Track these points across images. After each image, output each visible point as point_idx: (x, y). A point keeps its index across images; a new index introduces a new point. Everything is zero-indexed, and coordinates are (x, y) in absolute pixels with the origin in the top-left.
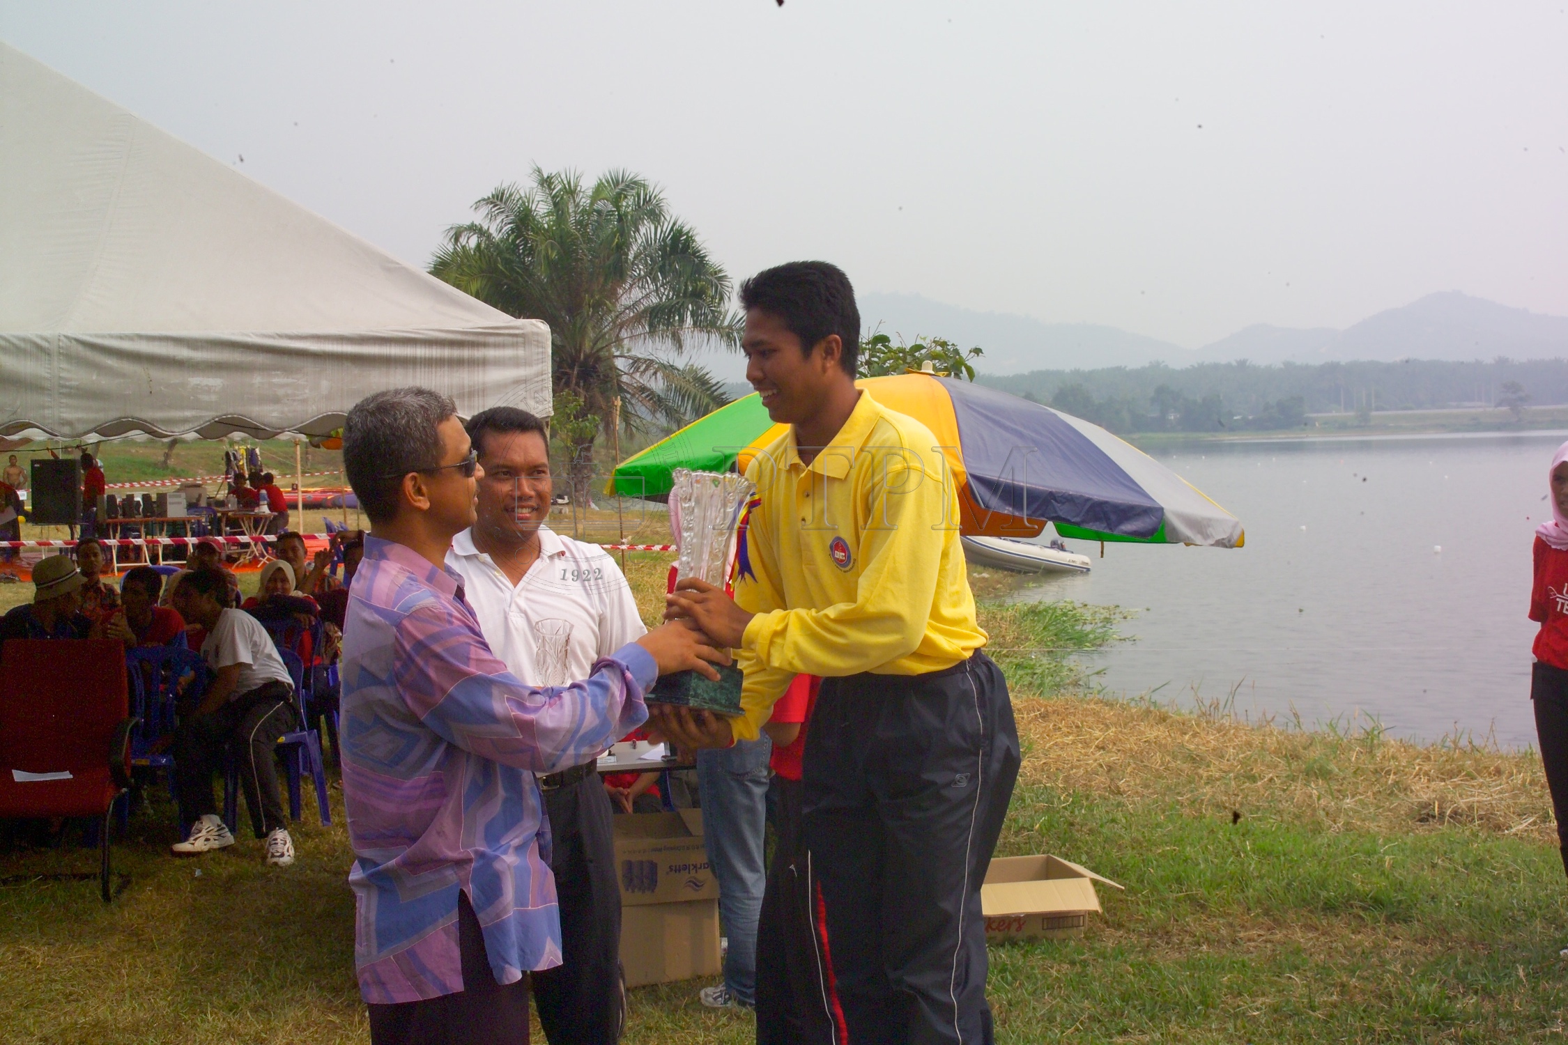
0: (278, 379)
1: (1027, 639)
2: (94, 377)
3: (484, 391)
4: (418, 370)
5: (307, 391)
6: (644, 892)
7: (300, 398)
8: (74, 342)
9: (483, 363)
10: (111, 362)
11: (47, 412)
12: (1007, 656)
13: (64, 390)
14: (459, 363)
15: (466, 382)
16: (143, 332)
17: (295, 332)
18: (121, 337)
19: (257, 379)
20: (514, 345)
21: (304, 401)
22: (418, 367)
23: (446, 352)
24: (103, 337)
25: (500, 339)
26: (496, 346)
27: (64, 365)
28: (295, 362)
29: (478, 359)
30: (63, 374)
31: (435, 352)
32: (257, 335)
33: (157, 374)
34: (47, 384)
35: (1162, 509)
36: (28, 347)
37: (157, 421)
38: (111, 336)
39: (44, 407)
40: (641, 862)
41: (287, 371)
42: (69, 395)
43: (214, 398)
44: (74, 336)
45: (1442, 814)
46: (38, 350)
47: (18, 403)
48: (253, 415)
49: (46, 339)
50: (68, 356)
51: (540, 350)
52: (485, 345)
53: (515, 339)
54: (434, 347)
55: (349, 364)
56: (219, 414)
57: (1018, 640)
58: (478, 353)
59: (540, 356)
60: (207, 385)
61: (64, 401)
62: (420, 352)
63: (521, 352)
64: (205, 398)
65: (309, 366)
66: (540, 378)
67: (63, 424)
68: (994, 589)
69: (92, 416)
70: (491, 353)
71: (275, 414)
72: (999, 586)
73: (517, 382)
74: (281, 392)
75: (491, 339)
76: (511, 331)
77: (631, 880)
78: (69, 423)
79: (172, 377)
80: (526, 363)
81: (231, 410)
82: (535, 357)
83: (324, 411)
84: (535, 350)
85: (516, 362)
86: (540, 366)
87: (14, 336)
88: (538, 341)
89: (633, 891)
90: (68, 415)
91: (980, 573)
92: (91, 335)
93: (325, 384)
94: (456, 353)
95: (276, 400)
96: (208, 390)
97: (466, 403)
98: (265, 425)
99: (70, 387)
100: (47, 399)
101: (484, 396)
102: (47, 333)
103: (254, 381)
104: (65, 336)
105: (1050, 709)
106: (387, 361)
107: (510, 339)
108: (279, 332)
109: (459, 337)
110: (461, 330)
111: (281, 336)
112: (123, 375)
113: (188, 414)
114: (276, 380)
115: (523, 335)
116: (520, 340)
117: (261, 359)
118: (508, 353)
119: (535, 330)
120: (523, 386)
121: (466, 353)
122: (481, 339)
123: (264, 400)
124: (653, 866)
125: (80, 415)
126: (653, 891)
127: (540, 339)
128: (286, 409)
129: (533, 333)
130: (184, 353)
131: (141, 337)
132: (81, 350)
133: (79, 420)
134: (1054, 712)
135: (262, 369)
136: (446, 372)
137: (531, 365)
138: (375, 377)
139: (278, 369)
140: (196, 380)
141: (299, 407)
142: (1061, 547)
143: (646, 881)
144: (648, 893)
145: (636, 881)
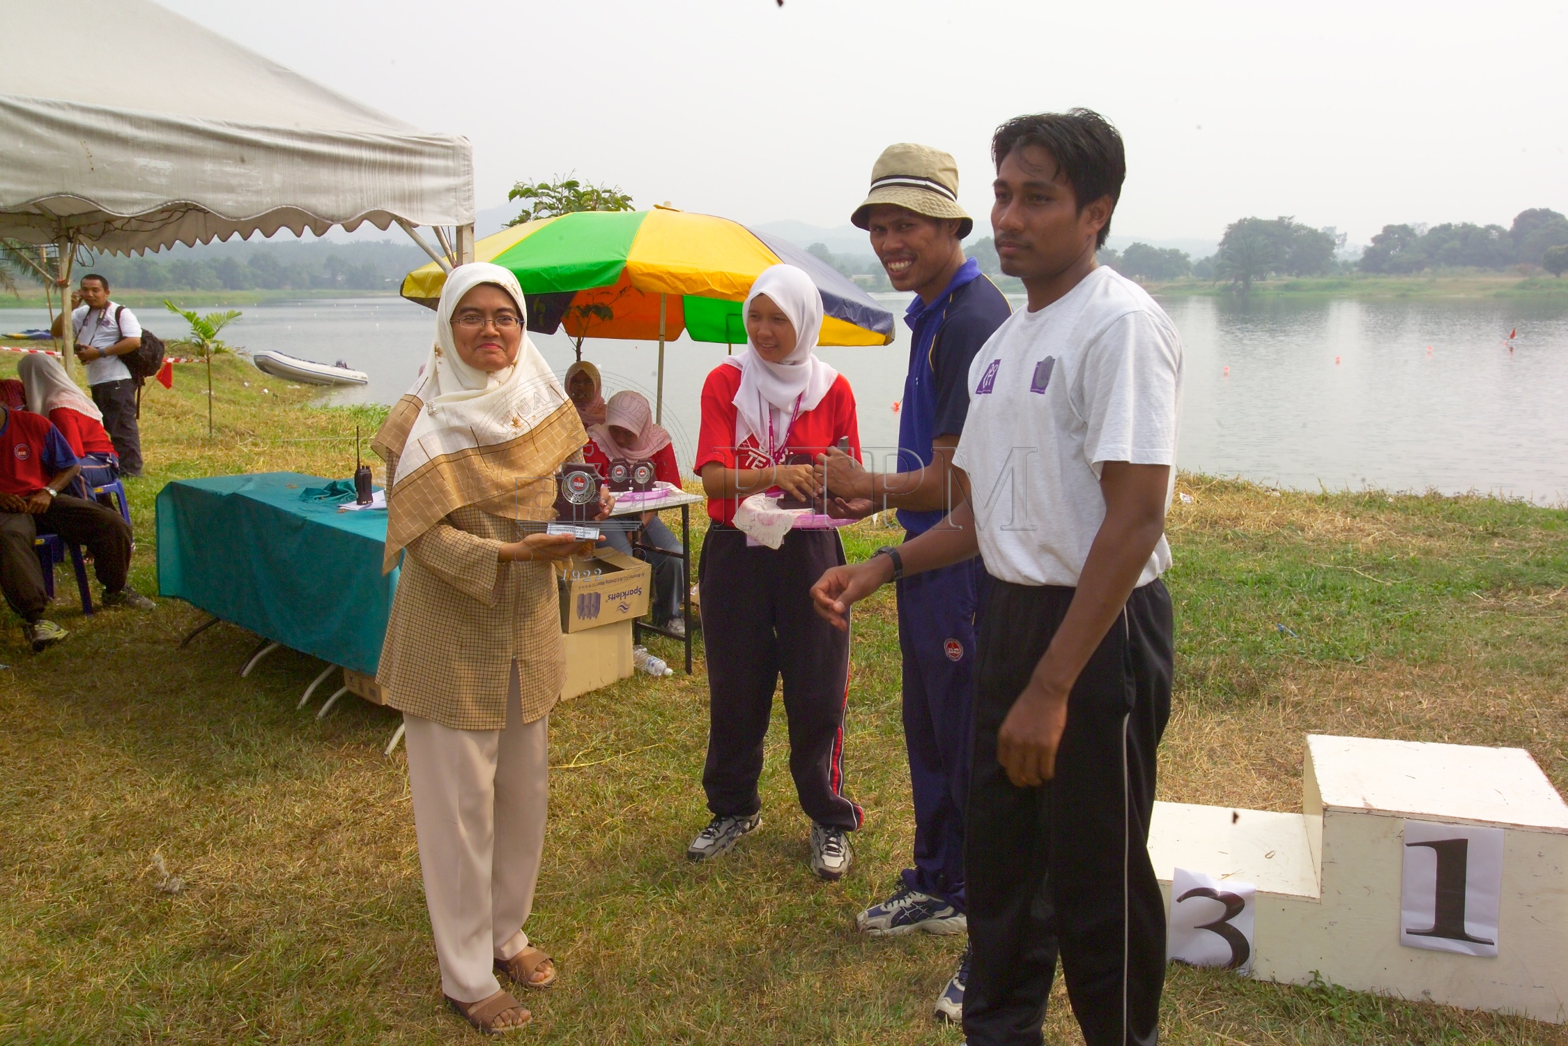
0: (231, 168)
3: (421, 196)
4: (363, 175)
5: (260, 183)
7: (254, 189)
9: (419, 170)
10: (43, 131)
14: (399, 168)
15: (406, 187)
16: (76, 103)
17: (245, 122)
18: (48, 104)
19: (209, 167)
20: (445, 156)
21: (258, 192)
22: (363, 168)
23: (387, 157)
24: (26, 100)
25: (434, 150)
26: (431, 155)
28: (247, 153)
29: (416, 165)
32: (205, 121)
33: (99, 151)
37: (102, 201)
38: (37, 102)
41: (239, 161)
43: (164, 181)
48: (208, 203)
51: (466, 163)
52: (421, 153)
53: (446, 151)
54: (376, 151)
55: (300, 160)
56: (171, 198)
58: (416, 160)
59: (466, 169)
60: (155, 168)
62: (366, 154)
63: (450, 163)
64: (155, 180)
65: (260, 156)
66: (467, 188)
69: (22, 188)
70: (426, 161)
71: (230, 203)
73: (449, 190)
74: (234, 181)
75: (427, 149)
76: (442, 143)
77: (583, 609)
79: (115, 154)
80: (457, 173)
81: (185, 195)
82: (462, 169)
83: (279, 203)
84: (462, 162)
85: (447, 172)
86: (467, 177)
88: (464, 154)
93: (277, 177)
94: (397, 158)
95: (230, 189)
96: (158, 173)
97: (407, 206)
98: (220, 213)
101: (421, 200)
103: (205, 168)
106: (335, 161)
107: (442, 150)
108: (227, 120)
109: (398, 144)
110: (401, 137)
111: (229, 125)
112: (56, 147)
113: (137, 195)
114: (228, 169)
115: (453, 148)
116: (450, 151)
117: (211, 145)
118: (443, 162)
119: (462, 144)
120: (454, 194)
121: (405, 159)
122: (418, 147)
123: (217, 188)
126: (596, 618)
127: (466, 153)
128: (240, 199)
129: (461, 146)
130: (127, 130)
131: (73, 107)
135: (214, 157)
136: (388, 176)
137: (459, 176)
138: (325, 175)
139: (227, 157)
140: (142, 161)
141: (254, 198)
142: (345, 367)
143: (592, 609)
144: (593, 618)
145: (586, 610)
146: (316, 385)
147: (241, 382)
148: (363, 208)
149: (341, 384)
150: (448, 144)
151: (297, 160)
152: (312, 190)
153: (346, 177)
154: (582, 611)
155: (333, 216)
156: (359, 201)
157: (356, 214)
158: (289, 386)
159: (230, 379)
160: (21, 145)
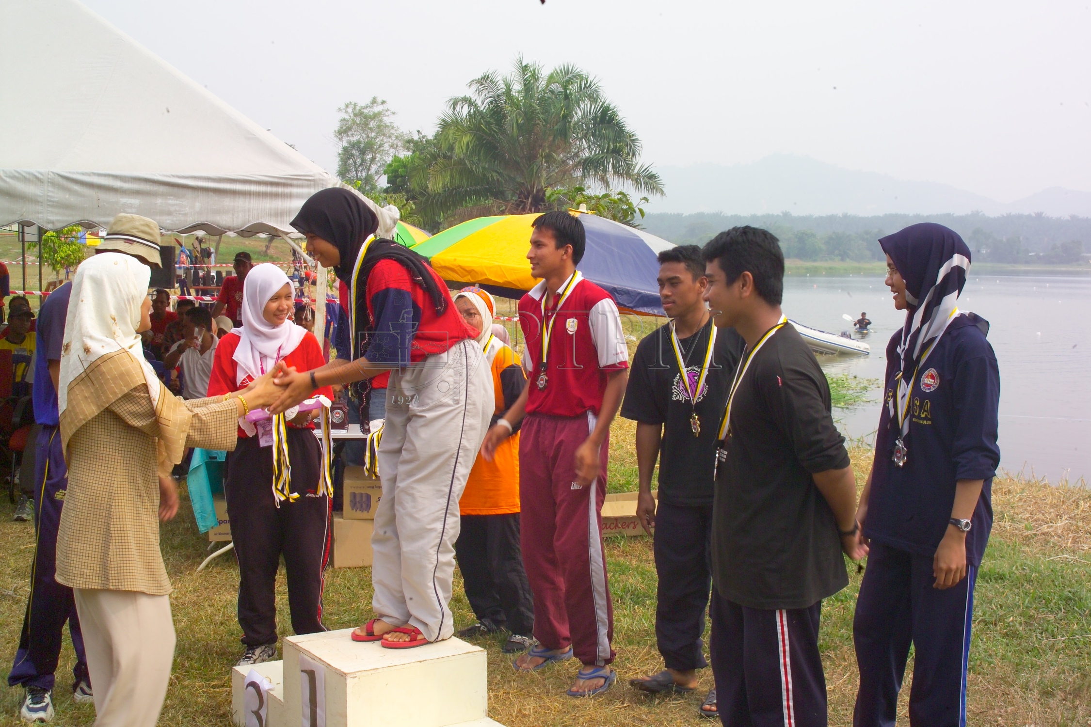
0: (171, 201)
2: (67, 196)
3: (290, 212)
4: (252, 198)
5: (187, 209)
6: (363, 512)
7: (183, 212)
8: (56, 175)
9: (290, 196)
10: (77, 188)
11: (40, 215)
13: (50, 203)
14: (276, 195)
15: (280, 207)
16: (96, 171)
17: (182, 174)
18: (83, 174)
19: (159, 201)
20: (308, 186)
21: (185, 215)
22: (252, 197)
23: (269, 189)
24: (73, 173)
25: (300, 182)
26: (298, 186)
27: (51, 189)
28: (181, 192)
29: (287, 193)
30: (50, 194)
31: (262, 189)
32: (160, 175)
33: (103, 196)
34: (40, 199)
36: (32, 178)
37: (102, 223)
38: (78, 173)
39: (38, 213)
40: (361, 494)
41: (177, 197)
42: (53, 206)
44: (57, 172)
46: (37, 180)
47: (24, 210)
49: (42, 174)
50: (53, 184)
52: (291, 185)
53: (309, 183)
54: (262, 186)
58: (287, 190)
60: (131, 203)
61: (50, 209)
62: (253, 188)
65: (189, 194)
67: (49, 223)
69: (65, 218)
70: (294, 190)
71: (168, 222)
74: (172, 209)
75: (295, 182)
76: (307, 178)
77: (355, 503)
78: (52, 222)
79: (111, 197)
83: (197, 220)
87: (25, 172)
88: (323, 184)
89: (356, 511)
90: (52, 218)
92: (66, 172)
93: (198, 205)
94: (274, 189)
95: (169, 213)
96: (131, 206)
97: (279, 218)
99: (54, 202)
100: (40, 208)
101: (289, 215)
102: (42, 170)
103: (157, 202)
104: (52, 172)
106: (234, 193)
107: (306, 182)
108: (173, 174)
109: (276, 180)
110: (278, 176)
111: (173, 176)
112: (83, 196)
114: (170, 202)
115: (314, 180)
116: (312, 183)
117: (162, 189)
118: (305, 190)
119: (321, 177)
121: (280, 190)
122: (289, 182)
123: (162, 213)
124: (369, 497)
125: (58, 218)
126: (368, 512)
127: (324, 183)
128: (175, 219)
129: (320, 180)
130: (118, 184)
131: (94, 174)
132: (60, 180)
133: (58, 221)
135: (163, 195)
136: (268, 201)
138: (227, 202)
139: (171, 195)
140: (124, 200)
141: (183, 218)
142: (849, 337)
143: (364, 505)
144: (365, 512)
145: (358, 505)
148: (249, 221)
150: (310, 178)
151: (211, 194)
152: (218, 212)
153: (240, 203)
154: (354, 505)
155: (230, 227)
156: (247, 217)
157: (244, 225)
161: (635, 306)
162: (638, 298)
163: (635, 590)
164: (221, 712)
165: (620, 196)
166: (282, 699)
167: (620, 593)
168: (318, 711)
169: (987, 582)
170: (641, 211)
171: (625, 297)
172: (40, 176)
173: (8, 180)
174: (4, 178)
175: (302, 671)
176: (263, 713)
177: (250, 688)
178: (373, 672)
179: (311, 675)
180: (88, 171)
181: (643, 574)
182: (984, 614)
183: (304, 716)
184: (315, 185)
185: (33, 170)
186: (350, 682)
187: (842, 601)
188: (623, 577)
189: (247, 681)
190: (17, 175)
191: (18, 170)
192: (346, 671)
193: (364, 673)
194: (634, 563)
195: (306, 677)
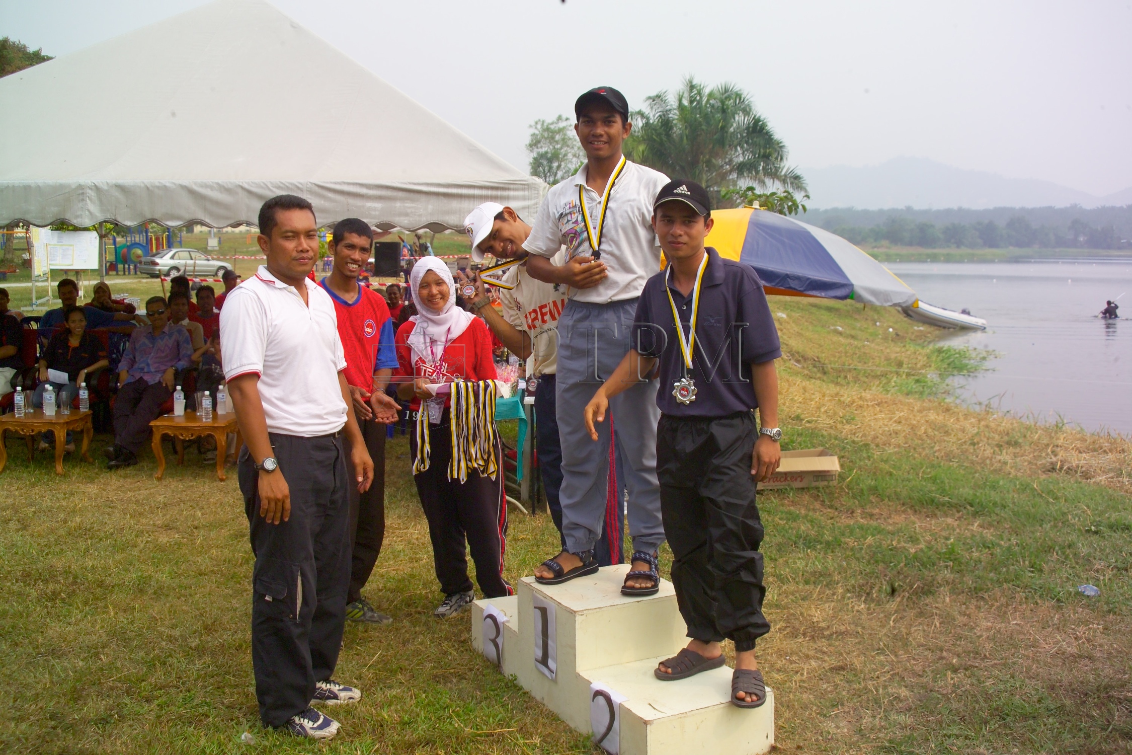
1: (930, 366)
5: (421, 211)
7: (418, 214)
9: (508, 198)
10: (330, 195)
12: (913, 375)
16: (345, 181)
17: (418, 181)
18: (335, 183)
19: (398, 204)
20: (523, 190)
21: (420, 216)
22: (476, 200)
23: (490, 193)
24: (327, 183)
25: (516, 186)
26: (514, 190)
28: (418, 196)
29: (505, 196)
31: (485, 192)
32: (400, 183)
33: (352, 201)
35: (852, 285)
36: (293, 187)
38: (331, 183)
41: (412, 201)
43: (377, 213)
44: (314, 182)
45: (1061, 468)
46: (297, 189)
48: (396, 222)
49: (301, 184)
50: (311, 192)
51: (536, 192)
52: (508, 189)
53: (524, 187)
54: (484, 190)
55: (442, 197)
56: (380, 221)
57: (924, 366)
58: (505, 193)
59: (536, 196)
62: (477, 192)
63: (526, 193)
64: (373, 213)
65: (423, 198)
68: (925, 336)
70: (511, 193)
72: (929, 335)
73: (524, 208)
74: (409, 211)
75: (512, 186)
76: (522, 183)
79: (359, 203)
80: (529, 198)
81: (385, 219)
82: (533, 196)
84: (533, 192)
85: (524, 198)
86: (536, 200)
87: (287, 182)
91: (918, 327)
92: (321, 182)
93: (430, 207)
94: (494, 193)
95: (407, 215)
96: (375, 209)
98: (401, 227)
102: (302, 181)
105: (884, 401)
107: (521, 186)
110: (498, 181)
111: (410, 183)
112: (336, 202)
114: (407, 205)
115: (528, 185)
116: (526, 187)
117: (400, 194)
118: (520, 193)
119: (534, 182)
120: (527, 210)
121: (499, 193)
122: (507, 186)
123: (401, 214)
127: (536, 187)
128: (411, 219)
130: (364, 191)
131: (344, 183)
132: (317, 189)
134: (886, 402)
135: (402, 199)
137: (531, 199)
138: (455, 205)
139: (408, 199)
140: (369, 204)
141: (417, 219)
142: (968, 314)
146: (944, 328)
147: (875, 322)
149: (964, 329)
151: (442, 198)
152: (448, 213)
158: (916, 328)
159: (867, 319)
160: (322, 202)
161: (805, 290)
162: (808, 282)
163: (807, 536)
164: (462, 639)
165: (785, 194)
166: (516, 630)
167: (794, 539)
168: (550, 642)
169: (1115, 531)
170: (804, 207)
171: (796, 282)
172: (300, 186)
173: (274, 190)
174: (272, 188)
175: (535, 608)
176: (499, 641)
177: (489, 620)
178: (598, 610)
179: (544, 611)
180: (339, 181)
181: (812, 521)
182: (1116, 561)
183: (536, 645)
184: (528, 189)
185: (295, 181)
186: (579, 619)
187: (989, 547)
188: (794, 525)
189: (485, 614)
190: (282, 185)
191: (283, 181)
192: (575, 609)
193: (590, 611)
194: (803, 512)
195: (538, 612)
